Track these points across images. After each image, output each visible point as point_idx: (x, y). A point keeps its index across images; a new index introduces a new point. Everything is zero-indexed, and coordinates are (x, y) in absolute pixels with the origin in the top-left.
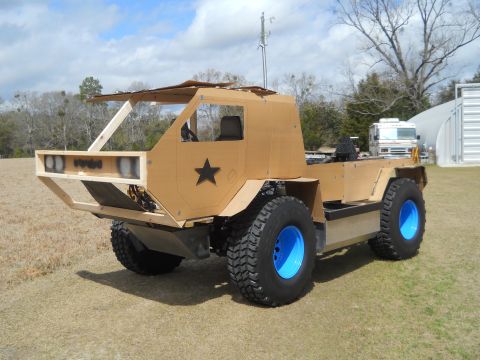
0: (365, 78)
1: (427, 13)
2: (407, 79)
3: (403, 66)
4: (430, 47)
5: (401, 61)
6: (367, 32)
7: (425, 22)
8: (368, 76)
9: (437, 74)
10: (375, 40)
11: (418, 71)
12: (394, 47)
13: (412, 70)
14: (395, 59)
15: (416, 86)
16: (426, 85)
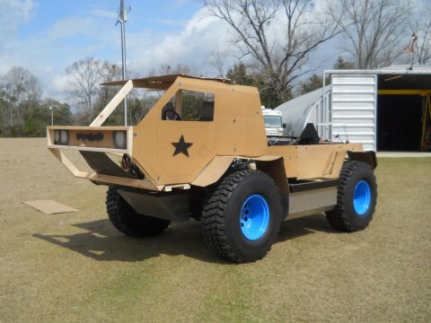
0: (233, 68)
1: (292, 10)
2: (272, 70)
3: (268, 58)
4: (293, 42)
5: (266, 54)
6: (236, 25)
7: (290, 18)
8: (235, 66)
9: (299, 67)
10: (244, 33)
11: (282, 64)
12: (261, 40)
13: (276, 62)
14: (261, 52)
15: (280, 78)
16: (289, 78)
